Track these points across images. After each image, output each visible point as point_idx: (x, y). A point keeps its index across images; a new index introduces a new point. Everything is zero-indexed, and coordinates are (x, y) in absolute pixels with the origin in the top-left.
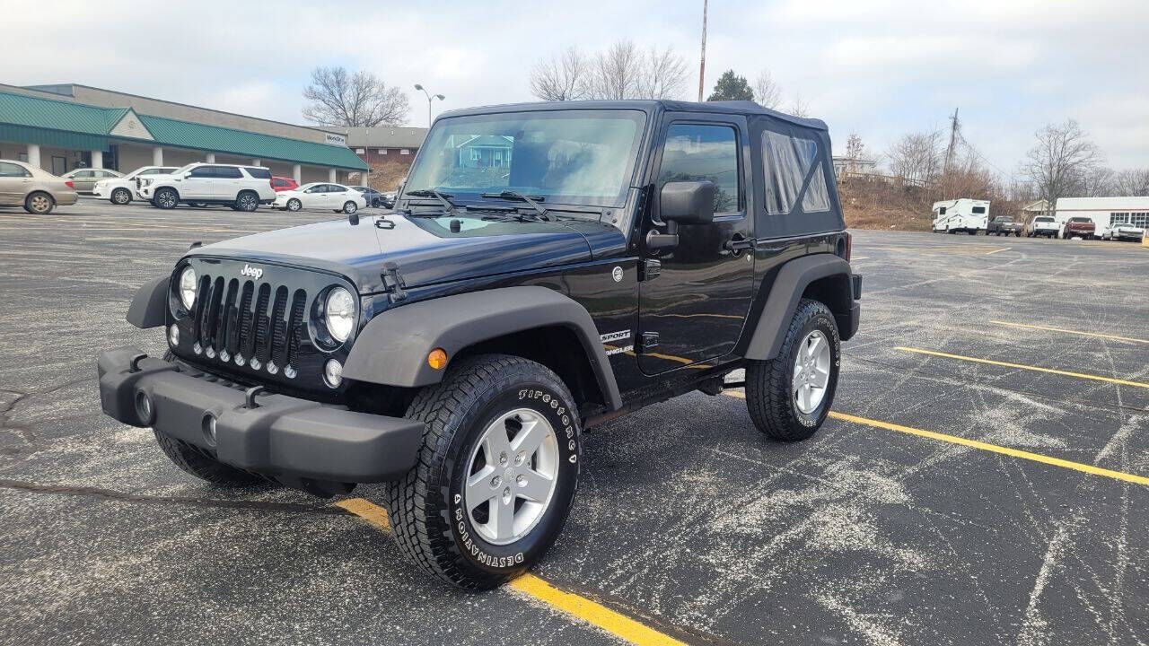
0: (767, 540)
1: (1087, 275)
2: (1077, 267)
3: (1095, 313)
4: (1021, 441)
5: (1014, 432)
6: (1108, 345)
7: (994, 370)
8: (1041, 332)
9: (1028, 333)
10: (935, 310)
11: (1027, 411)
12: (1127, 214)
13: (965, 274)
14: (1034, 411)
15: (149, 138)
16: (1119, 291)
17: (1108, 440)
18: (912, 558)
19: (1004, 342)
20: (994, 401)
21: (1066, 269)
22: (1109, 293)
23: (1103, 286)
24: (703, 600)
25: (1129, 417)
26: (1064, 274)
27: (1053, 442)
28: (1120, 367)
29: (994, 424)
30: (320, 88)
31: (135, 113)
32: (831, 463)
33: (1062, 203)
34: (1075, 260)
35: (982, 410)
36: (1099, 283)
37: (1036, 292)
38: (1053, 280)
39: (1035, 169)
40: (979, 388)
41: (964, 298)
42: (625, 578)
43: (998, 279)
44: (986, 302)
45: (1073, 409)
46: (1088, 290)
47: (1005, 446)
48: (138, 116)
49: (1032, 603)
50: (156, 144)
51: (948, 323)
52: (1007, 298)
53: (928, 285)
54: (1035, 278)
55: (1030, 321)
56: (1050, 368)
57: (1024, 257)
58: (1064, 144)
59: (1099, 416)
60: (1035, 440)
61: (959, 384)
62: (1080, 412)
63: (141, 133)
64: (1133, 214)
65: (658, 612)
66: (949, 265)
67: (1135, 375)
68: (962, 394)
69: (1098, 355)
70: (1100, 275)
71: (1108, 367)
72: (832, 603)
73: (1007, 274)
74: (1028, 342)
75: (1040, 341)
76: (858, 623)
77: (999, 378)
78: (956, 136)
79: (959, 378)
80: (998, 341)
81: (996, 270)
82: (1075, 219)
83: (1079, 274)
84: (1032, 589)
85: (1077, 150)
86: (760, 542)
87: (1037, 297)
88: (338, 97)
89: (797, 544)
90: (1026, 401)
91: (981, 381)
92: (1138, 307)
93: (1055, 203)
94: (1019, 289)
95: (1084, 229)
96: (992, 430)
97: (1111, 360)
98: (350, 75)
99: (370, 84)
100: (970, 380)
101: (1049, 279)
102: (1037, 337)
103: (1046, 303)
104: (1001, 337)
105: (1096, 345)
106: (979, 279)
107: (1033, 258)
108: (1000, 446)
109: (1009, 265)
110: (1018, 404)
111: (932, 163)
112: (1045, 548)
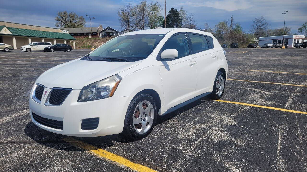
0: (196, 140)
1: (270, 56)
2: (267, 55)
3: (274, 66)
4: (264, 103)
5: (261, 101)
6: (280, 75)
7: (252, 83)
8: (262, 72)
9: (259, 73)
10: (233, 68)
11: (264, 94)
12: (277, 40)
13: (239, 58)
14: (265, 94)
15: (11, 34)
16: (279, 60)
17: (287, 101)
18: (240, 142)
19: (253, 75)
20: (254, 92)
21: (264, 55)
22: (277, 61)
23: (275, 59)
24: (179, 162)
25: (291, 94)
26: (264, 57)
27: (272, 103)
28: (285, 80)
29: (255, 99)
30: (60, 18)
31: (6, 27)
32: (212, 114)
34: (266, 53)
35: (251, 95)
36: (273, 59)
37: (258, 62)
38: (262, 58)
40: (249, 89)
41: (240, 65)
42: (154, 157)
43: (247, 59)
44: (246, 65)
45: (275, 93)
46: (271, 60)
47: (259, 105)
48: (7, 28)
49: (278, 154)
50: (13, 36)
51: (237, 71)
52: (251, 64)
53: (229, 61)
54: (257, 58)
55: (258, 69)
56: (266, 82)
57: (253, 53)
58: (260, 23)
59: (283, 94)
60: (268, 103)
61: (243, 88)
62: (277, 94)
63: (8, 32)
64: (278, 40)
65: (165, 168)
66: (234, 56)
67: (289, 82)
68: (245, 91)
69: (278, 77)
70: (273, 56)
71: (281, 80)
72: (219, 160)
73: (249, 58)
74: (259, 75)
76: (228, 165)
77: (253, 85)
78: (232, 22)
79: (243, 86)
81: (246, 57)
84: (277, 149)
85: (263, 25)
86: (195, 141)
87: (258, 63)
88: (65, 20)
89: (206, 140)
90: (262, 91)
91: (249, 87)
92: (285, 64)
94: (254, 61)
96: (255, 100)
97: (282, 79)
98: (68, 14)
99: (74, 16)
100: (246, 87)
101: (260, 58)
102: (261, 74)
103: (261, 64)
104: (252, 74)
105: (277, 75)
106: (242, 59)
107: (255, 53)
108: (258, 105)
109: (249, 55)
110: (260, 93)
111: (226, 30)
112: (278, 135)
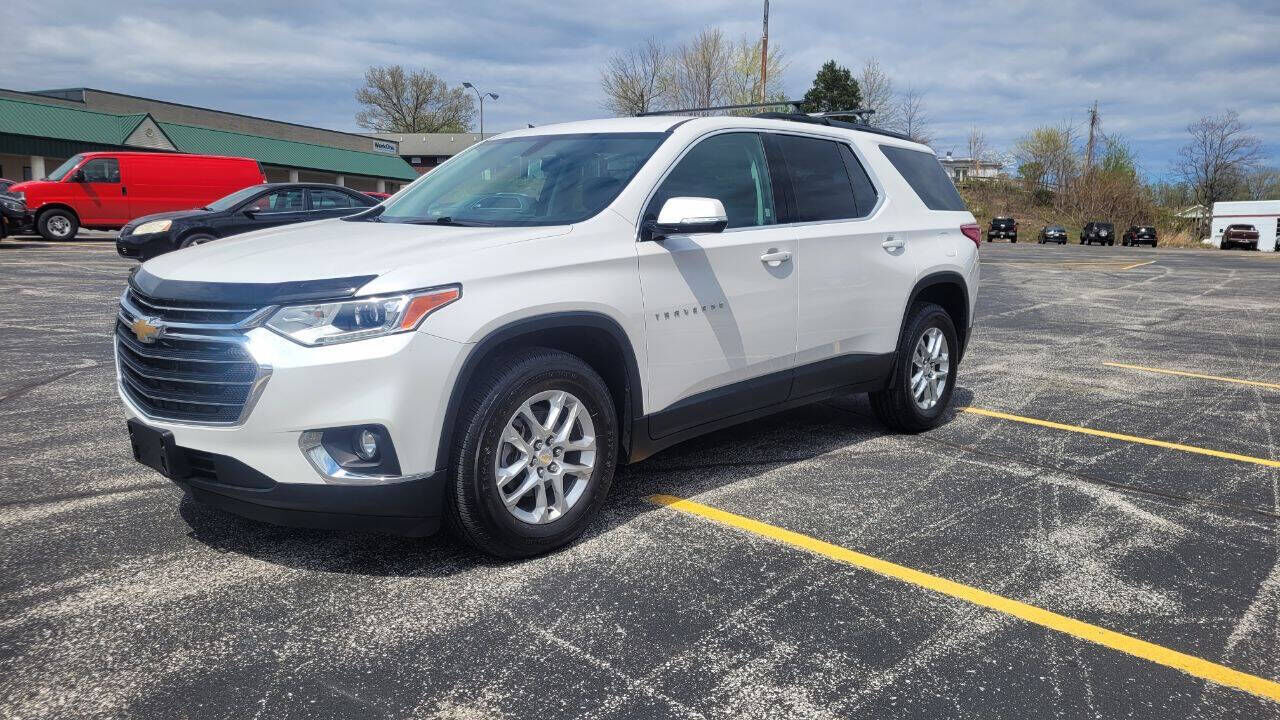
1: (1243, 295)
2: (1233, 284)
3: (1249, 347)
4: (1099, 599)
5: (1091, 581)
6: (1264, 400)
7: (1087, 446)
8: (1172, 380)
9: (1153, 381)
10: (1034, 346)
11: (1126, 529)
13: (1088, 295)
14: (1136, 528)
15: (170, 147)
17: (1253, 593)
19: (1116, 395)
20: (1074, 506)
21: (1218, 287)
22: (1271, 319)
23: (1264, 310)
26: (1217, 294)
27: (1156, 600)
28: (1279, 438)
29: (1062, 559)
31: (153, 120)
33: (1219, 207)
34: (1231, 275)
35: (1049, 528)
36: (1257, 306)
37: (1176, 319)
38: (1200, 302)
39: (1189, 169)
40: (1057, 480)
41: (1076, 328)
43: (1127, 303)
44: (1105, 334)
45: (1197, 524)
46: (1243, 315)
48: (157, 124)
51: (1045, 366)
52: (1136, 327)
53: (1035, 310)
54: (1177, 300)
55: (1161, 360)
56: (1174, 440)
57: (1169, 272)
58: (1222, 139)
59: (1239, 536)
60: (1125, 597)
61: (1030, 473)
62: (1209, 529)
63: (160, 142)
66: (1072, 284)
68: (1027, 493)
69: (1247, 416)
70: (1259, 295)
71: (1263, 438)
73: (1141, 295)
74: (1150, 396)
75: (1168, 394)
77: (1093, 460)
78: (1095, 133)
79: (1031, 462)
80: (1107, 394)
81: (1129, 289)
82: (1235, 227)
83: (1233, 294)
87: (1176, 326)
90: (1127, 507)
91: (1065, 467)
93: (1211, 208)
94: (1154, 316)
95: (1246, 237)
96: (1054, 572)
97: (1267, 427)
99: (430, 84)
100: (1049, 466)
101: (1195, 301)
102: (1163, 387)
103: (1186, 334)
104: (1114, 388)
105: (1247, 400)
106: (1103, 302)
107: (1180, 272)
109: (1148, 283)
110: (1112, 513)
